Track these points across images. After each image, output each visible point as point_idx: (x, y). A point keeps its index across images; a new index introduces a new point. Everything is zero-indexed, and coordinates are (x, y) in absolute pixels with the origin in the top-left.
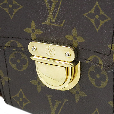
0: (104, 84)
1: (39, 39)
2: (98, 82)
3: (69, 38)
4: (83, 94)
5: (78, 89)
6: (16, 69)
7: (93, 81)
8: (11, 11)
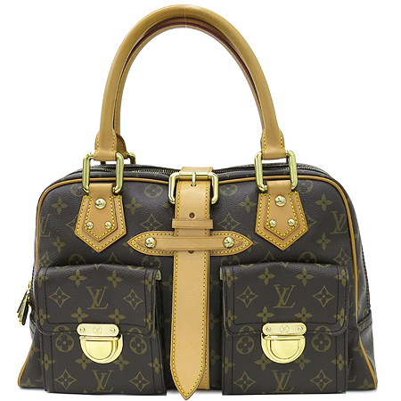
0: (144, 351)
1: (85, 321)
2: (139, 350)
3: (112, 317)
4: (127, 363)
5: (121, 359)
6: (61, 350)
7: (134, 350)
8: (60, 301)
